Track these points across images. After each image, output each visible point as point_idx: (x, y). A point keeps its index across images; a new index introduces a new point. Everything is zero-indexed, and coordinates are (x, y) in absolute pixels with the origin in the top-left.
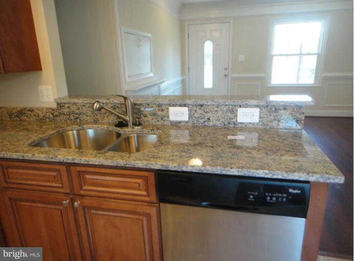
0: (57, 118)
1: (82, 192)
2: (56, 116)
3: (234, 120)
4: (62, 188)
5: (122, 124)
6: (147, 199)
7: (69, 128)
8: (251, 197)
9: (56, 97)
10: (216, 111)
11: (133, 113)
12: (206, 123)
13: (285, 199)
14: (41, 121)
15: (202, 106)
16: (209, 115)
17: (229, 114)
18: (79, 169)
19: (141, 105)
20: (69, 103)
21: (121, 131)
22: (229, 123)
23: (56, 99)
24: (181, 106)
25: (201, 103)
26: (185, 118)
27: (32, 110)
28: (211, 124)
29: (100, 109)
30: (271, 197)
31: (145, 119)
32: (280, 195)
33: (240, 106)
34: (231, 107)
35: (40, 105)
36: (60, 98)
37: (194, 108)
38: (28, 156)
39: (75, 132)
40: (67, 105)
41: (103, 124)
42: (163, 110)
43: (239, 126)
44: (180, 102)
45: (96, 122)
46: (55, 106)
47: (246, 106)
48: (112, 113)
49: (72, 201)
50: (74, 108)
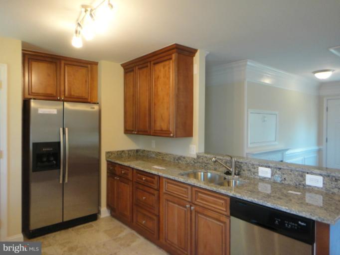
0: (196, 164)
1: (196, 203)
2: (195, 163)
3: (303, 183)
4: (187, 198)
5: (228, 173)
6: (225, 213)
7: (200, 170)
8: (277, 222)
9: (197, 152)
10: (290, 174)
11: (236, 167)
12: (283, 182)
13: (296, 228)
14: (188, 164)
15: (280, 169)
16: (285, 176)
17: (299, 177)
18: (196, 189)
19: (242, 163)
20: (203, 156)
21: (227, 177)
22: (300, 184)
23: (197, 153)
24: (266, 167)
25: (280, 167)
26: (269, 175)
27: (184, 158)
28: (286, 182)
29: (215, 162)
30: (288, 224)
31: (244, 172)
32: (293, 224)
33: (308, 173)
34: (301, 173)
35: (188, 156)
36: (199, 153)
37: (275, 170)
38: (176, 179)
39: (202, 173)
40: (202, 157)
41: (219, 171)
42: (254, 168)
43: (307, 187)
44: (265, 164)
45: (215, 170)
46: (195, 157)
47: (312, 173)
48: (224, 166)
49: (191, 206)
50: (205, 160)
